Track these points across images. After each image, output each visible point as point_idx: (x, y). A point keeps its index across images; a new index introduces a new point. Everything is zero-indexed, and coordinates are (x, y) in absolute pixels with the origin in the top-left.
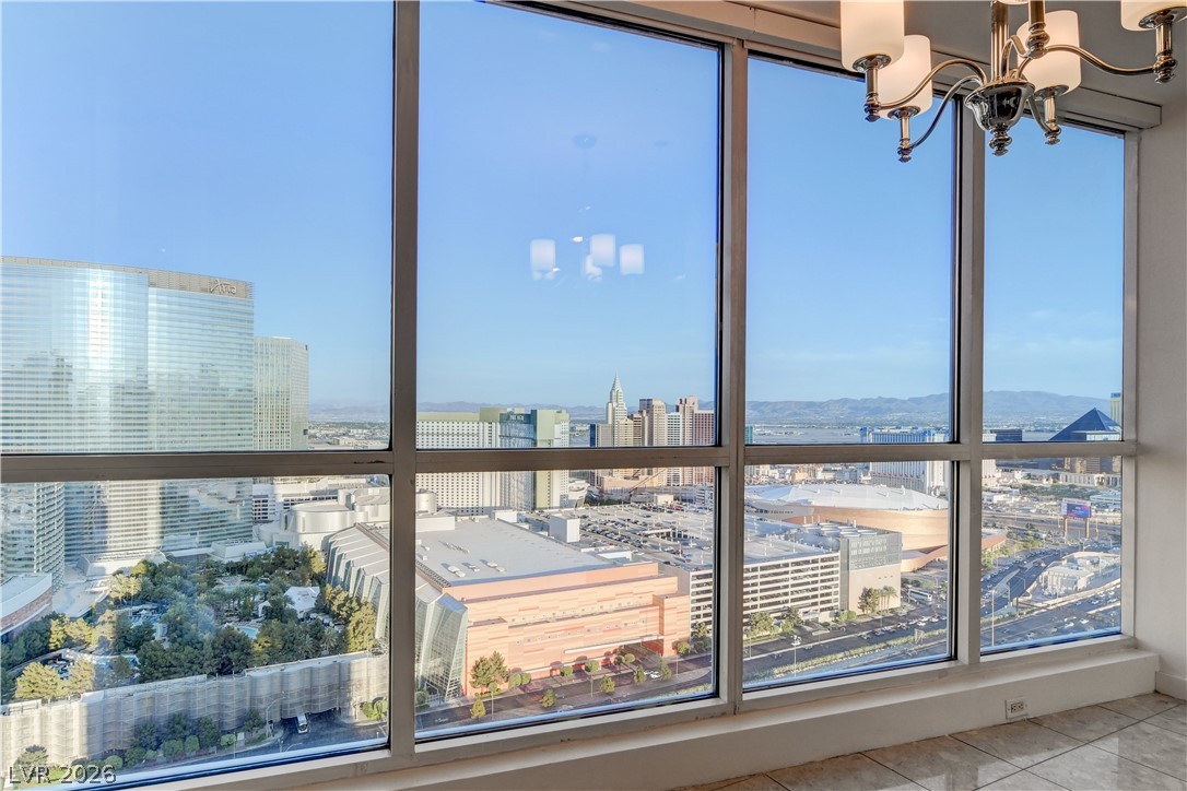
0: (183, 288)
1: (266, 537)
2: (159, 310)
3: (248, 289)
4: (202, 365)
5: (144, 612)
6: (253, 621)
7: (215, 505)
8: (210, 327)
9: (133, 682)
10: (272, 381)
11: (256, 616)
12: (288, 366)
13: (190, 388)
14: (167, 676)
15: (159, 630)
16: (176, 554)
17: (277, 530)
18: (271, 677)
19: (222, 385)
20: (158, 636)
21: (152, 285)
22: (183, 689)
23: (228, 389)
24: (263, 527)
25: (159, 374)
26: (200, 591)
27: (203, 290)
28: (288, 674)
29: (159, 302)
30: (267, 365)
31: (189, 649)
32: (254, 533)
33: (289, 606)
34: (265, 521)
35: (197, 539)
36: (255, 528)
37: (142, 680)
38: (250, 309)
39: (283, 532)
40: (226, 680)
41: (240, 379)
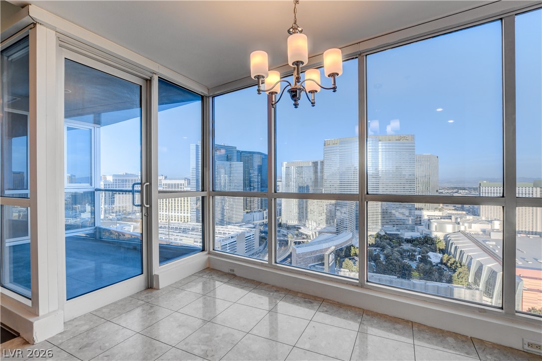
0: (390, 140)
1: (420, 231)
2: (383, 149)
3: (413, 137)
4: (397, 166)
5: (377, 250)
6: (415, 262)
7: (401, 217)
8: (399, 153)
9: (374, 272)
10: (423, 171)
11: (416, 260)
12: (430, 165)
13: (393, 175)
14: (384, 273)
15: (382, 258)
16: (388, 232)
17: (425, 229)
18: (421, 284)
19: (403, 174)
20: (382, 259)
21: (380, 141)
22: (389, 279)
23: (405, 175)
24: (419, 227)
25: (382, 171)
26: (396, 247)
27: (397, 140)
28: (428, 285)
29: (382, 146)
30: (421, 165)
31: (391, 266)
32: (416, 229)
33: (429, 259)
34: (420, 224)
35: (395, 228)
36: (416, 227)
37: (376, 272)
38: (414, 145)
39: (427, 230)
40: (403, 280)
41: (410, 171)
